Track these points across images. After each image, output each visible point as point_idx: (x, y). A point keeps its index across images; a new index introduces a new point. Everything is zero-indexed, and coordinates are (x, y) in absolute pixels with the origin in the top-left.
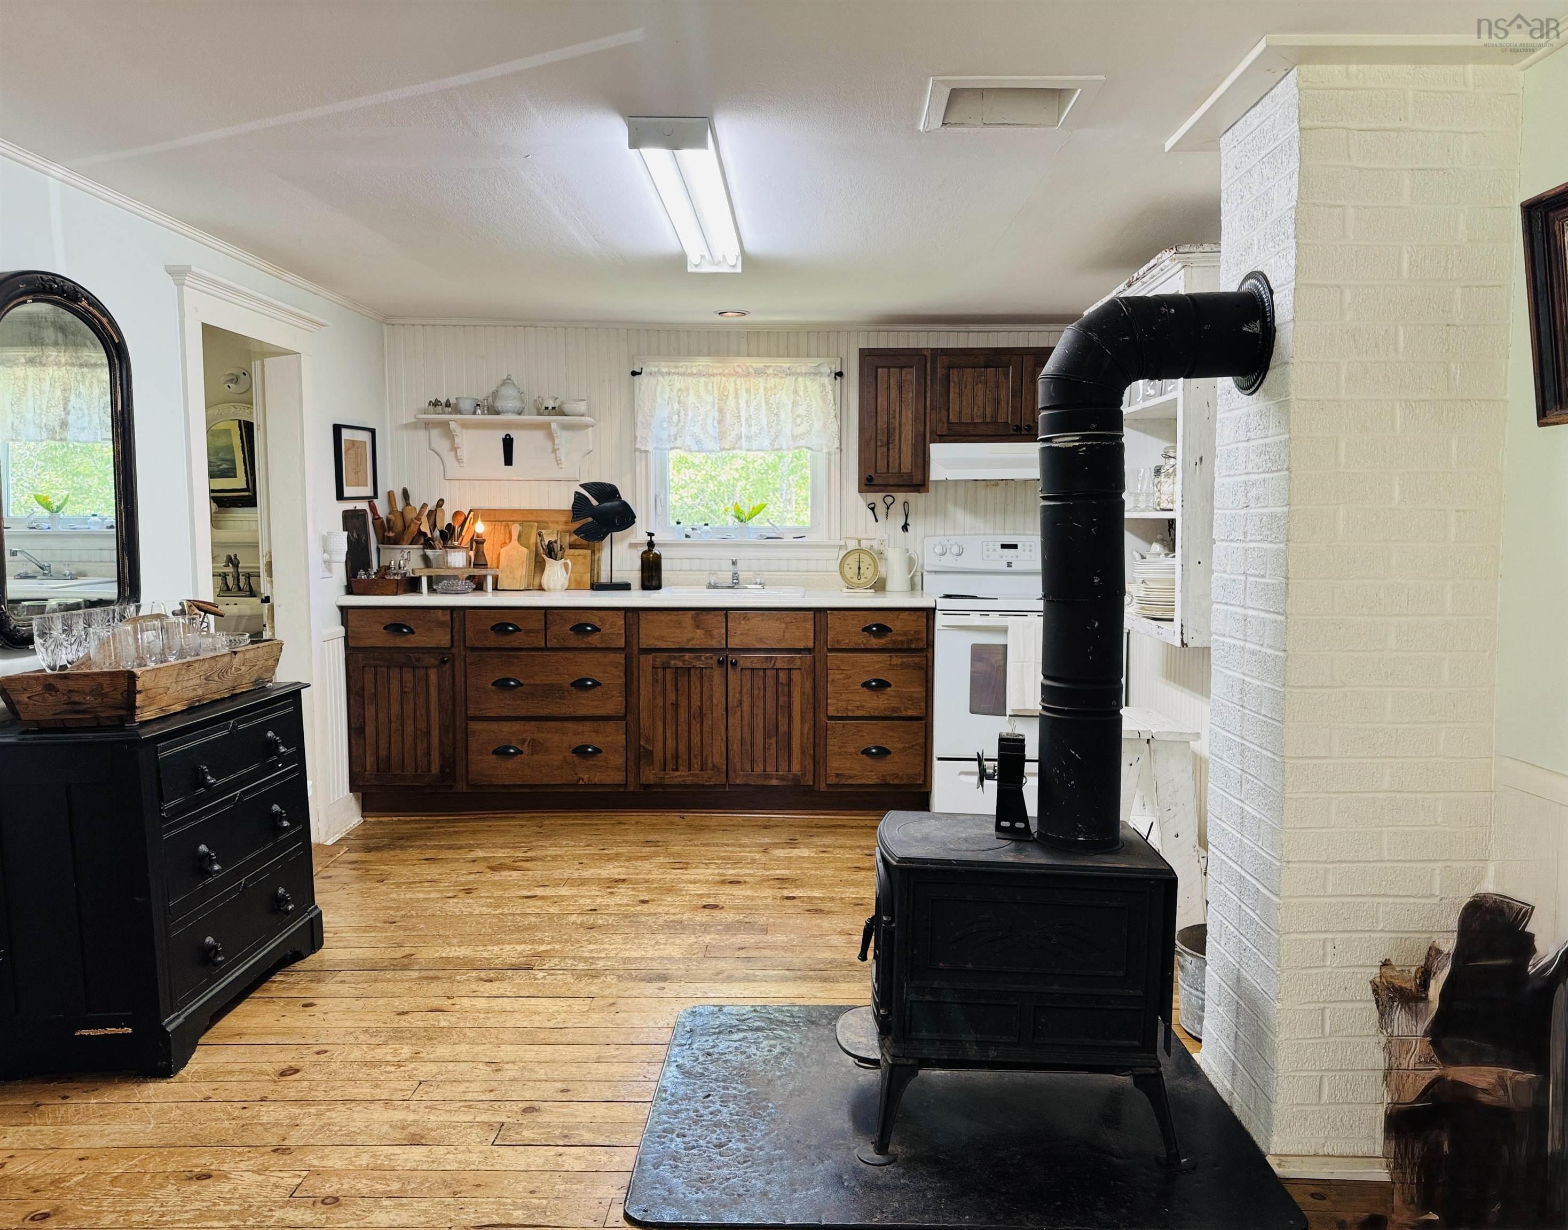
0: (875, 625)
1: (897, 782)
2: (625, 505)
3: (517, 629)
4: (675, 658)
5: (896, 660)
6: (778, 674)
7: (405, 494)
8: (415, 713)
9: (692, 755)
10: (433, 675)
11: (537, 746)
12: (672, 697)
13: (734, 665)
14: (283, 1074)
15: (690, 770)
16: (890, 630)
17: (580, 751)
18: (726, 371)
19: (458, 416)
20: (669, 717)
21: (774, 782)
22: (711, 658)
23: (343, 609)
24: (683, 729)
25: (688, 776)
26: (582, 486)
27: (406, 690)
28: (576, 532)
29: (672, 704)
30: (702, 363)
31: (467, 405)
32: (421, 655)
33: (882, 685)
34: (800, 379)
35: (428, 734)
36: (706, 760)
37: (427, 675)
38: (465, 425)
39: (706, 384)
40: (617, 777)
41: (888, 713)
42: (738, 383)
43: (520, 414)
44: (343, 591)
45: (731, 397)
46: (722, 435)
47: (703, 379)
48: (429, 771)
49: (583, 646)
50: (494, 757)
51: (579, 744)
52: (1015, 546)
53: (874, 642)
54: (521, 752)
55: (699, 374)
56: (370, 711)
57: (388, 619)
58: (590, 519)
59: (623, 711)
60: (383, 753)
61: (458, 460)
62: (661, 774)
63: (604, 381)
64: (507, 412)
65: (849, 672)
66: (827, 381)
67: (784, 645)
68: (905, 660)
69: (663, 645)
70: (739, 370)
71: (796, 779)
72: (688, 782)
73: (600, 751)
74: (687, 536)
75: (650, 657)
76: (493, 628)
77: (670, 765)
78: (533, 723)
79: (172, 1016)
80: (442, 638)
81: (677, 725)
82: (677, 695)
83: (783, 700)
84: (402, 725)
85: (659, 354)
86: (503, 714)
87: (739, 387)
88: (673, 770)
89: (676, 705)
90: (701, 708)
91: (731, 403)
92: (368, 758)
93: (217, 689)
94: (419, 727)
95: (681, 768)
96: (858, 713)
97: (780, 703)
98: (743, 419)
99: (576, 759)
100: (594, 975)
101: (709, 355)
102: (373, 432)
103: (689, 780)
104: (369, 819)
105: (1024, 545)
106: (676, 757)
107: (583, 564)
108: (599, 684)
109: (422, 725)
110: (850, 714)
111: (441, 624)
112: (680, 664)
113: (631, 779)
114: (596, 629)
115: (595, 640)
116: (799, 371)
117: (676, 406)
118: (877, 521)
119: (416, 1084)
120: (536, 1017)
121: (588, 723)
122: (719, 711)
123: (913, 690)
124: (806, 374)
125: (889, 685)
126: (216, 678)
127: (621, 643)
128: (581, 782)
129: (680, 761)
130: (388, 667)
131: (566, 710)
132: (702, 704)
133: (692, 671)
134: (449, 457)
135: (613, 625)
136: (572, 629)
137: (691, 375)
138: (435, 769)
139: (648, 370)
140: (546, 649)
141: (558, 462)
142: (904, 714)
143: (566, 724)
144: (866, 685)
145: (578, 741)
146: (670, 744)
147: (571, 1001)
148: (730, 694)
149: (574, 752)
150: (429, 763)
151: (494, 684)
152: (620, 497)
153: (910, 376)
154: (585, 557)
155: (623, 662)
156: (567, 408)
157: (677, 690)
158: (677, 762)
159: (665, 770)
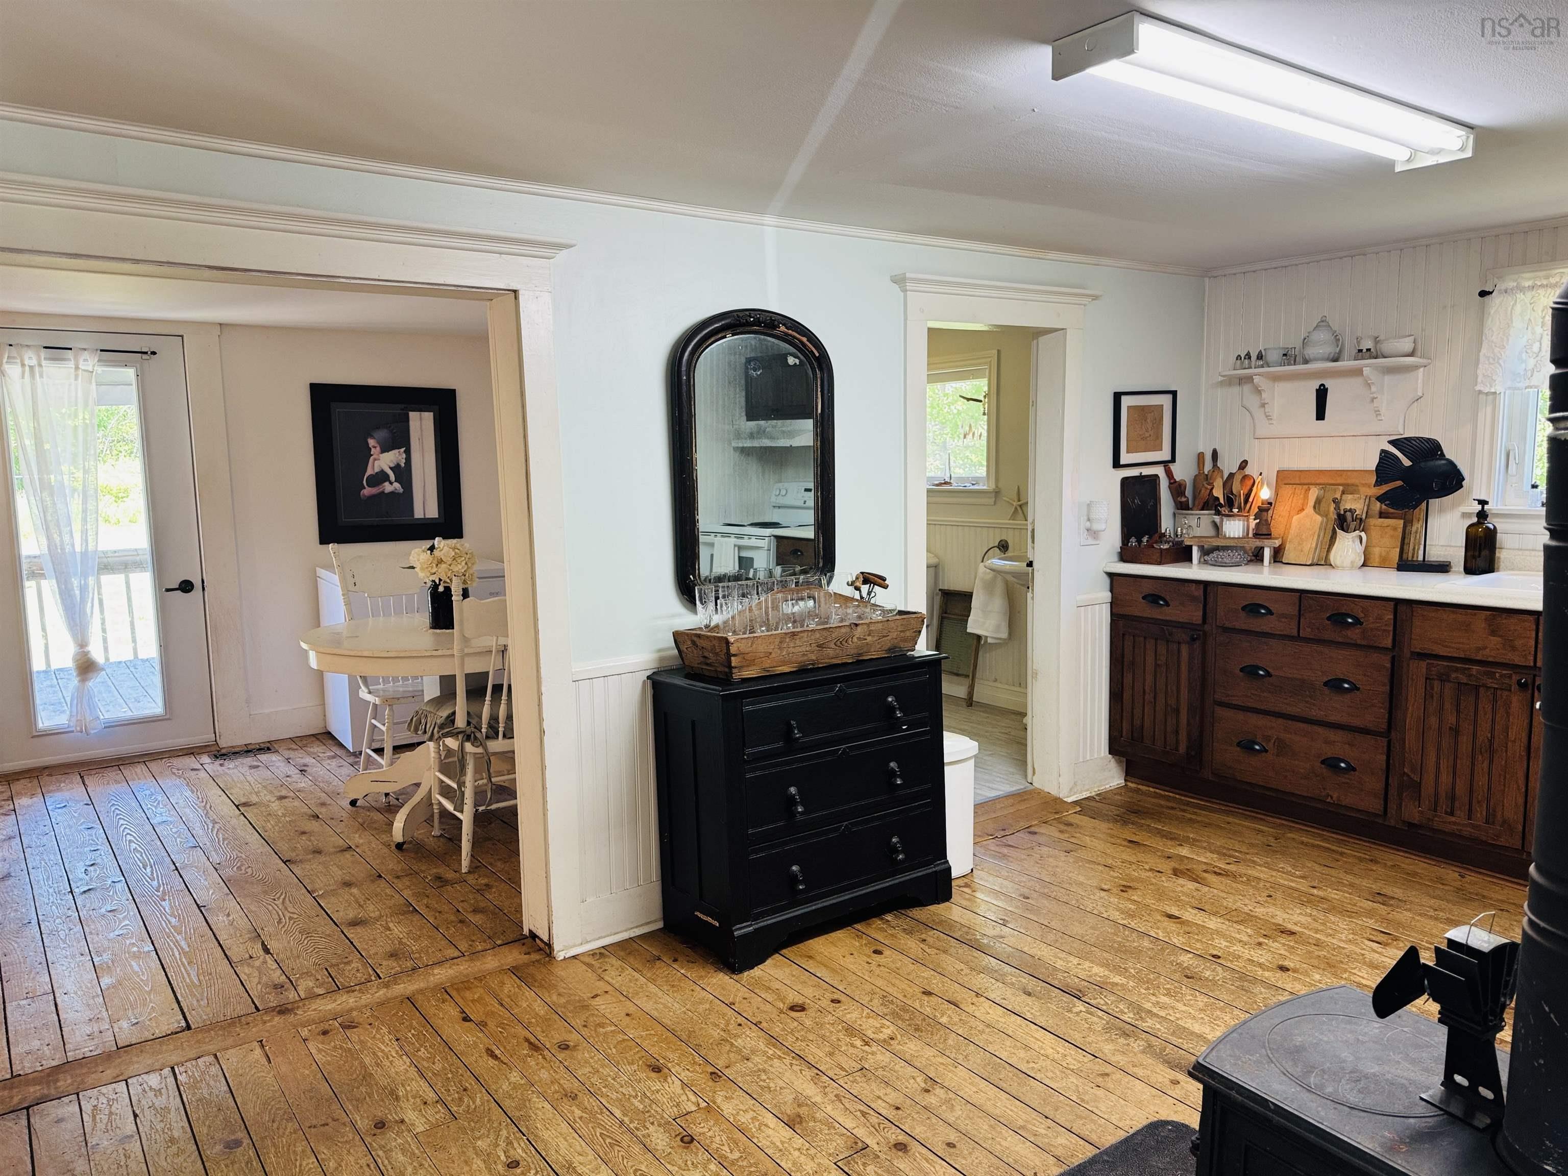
2: (1451, 463)
3: (1269, 612)
4: (1457, 670)
7: (1215, 454)
8: (1166, 687)
9: (1475, 800)
10: (1185, 650)
11: (1282, 747)
12: (1452, 719)
14: (792, 1008)
15: (1470, 819)
17: (1331, 763)
19: (1266, 369)
20: (1445, 745)
23: (1111, 575)
24: (1464, 763)
25: (1467, 826)
26: (1390, 442)
27: (1159, 662)
28: (1380, 499)
29: (1451, 729)
31: (1274, 356)
32: (1174, 630)
35: (1177, 711)
36: (1494, 811)
37: (1179, 651)
38: (1276, 378)
40: (1374, 805)
43: (1335, 360)
44: (1115, 558)
48: (1177, 749)
49: (1340, 640)
50: (1238, 749)
51: (1329, 755)
54: (1266, 751)
56: (1128, 679)
57: (1148, 588)
58: (1399, 483)
59: (1385, 726)
60: (1137, 722)
61: (1268, 417)
62: (1431, 815)
63: (1445, 307)
64: (1316, 360)
69: (1442, 652)
72: (1464, 833)
73: (1354, 769)
75: (1423, 664)
76: (1244, 608)
77: (1443, 807)
78: (1280, 721)
79: (745, 924)
80: (1194, 614)
81: (1456, 758)
82: (1458, 719)
84: (1155, 698)
85: (1524, 263)
86: (1249, 705)
88: (1446, 813)
89: (1456, 731)
90: (1491, 741)
92: (1124, 725)
93: (832, 655)
94: (1169, 702)
95: (1458, 813)
99: (1324, 770)
100: (1128, 1031)
102: (1174, 394)
103: (1467, 831)
104: (1129, 784)
107: (1392, 536)
108: (1358, 689)
109: (1172, 702)
111: (1193, 599)
112: (1464, 679)
113: (1392, 810)
114: (1358, 622)
115: (1354, 635)
119: (860, 1067)
120: (1022, 1054)
121: (1340, 732)
122: (1517, 750)
126: (833, 646)
127: (1388, 642)
128: (1329, 800)
129: (1457, 804)
130: (1145, 638)
131: (1315, 713)
132: (1493, 737)
133: (1481, 691)
134: (1259, 414)
135: (1379, 618)
136: (1329, 619)
138: (1182, 749)
139: (1503, 287)
140: (1298, 638)
141: (1377, 413)
143: (1316, 728)
145: (1329, 752)
146: (1445, 778)
147: (1073, 1051)
149: (1323, 762)
150: (1177, 742)
151: (1242, 670)
152: (1443, 455)
154: (1395, 529)
155: (1388, 665)
156: (1386, 347)
157: (1458, 712)
158: (1453, 805)
159: (1435, 810)
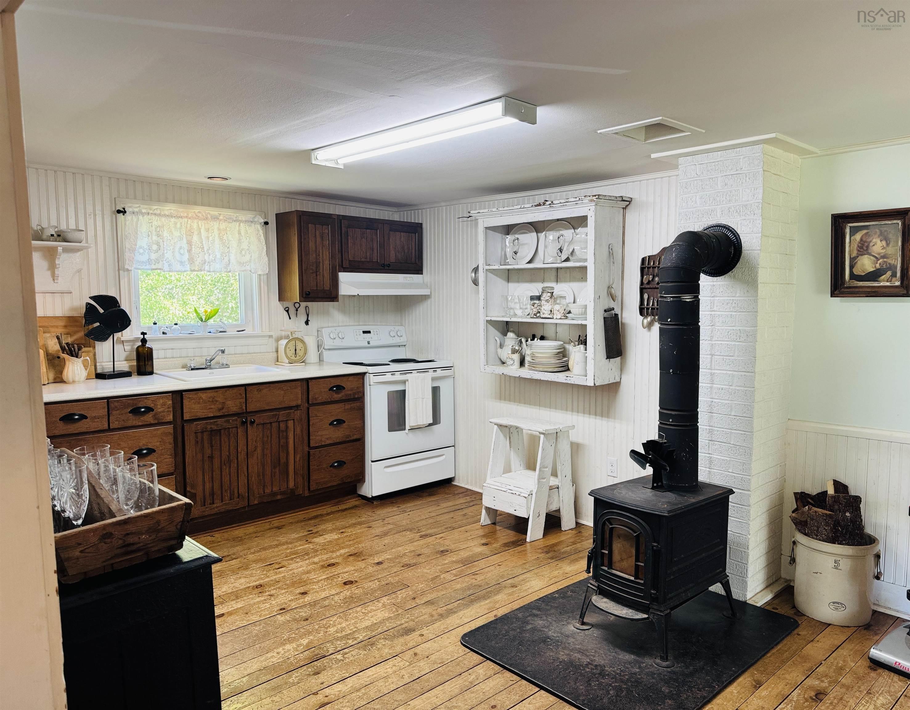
0: (334, 387)
1: (349, 480)
3: (84, 417)
4: (210, 424)
5: (348, 406)
6: (279, 425)
9: (224, 490)
12: (208, 452)
13: (252, 423)
15: (222, 502)
16: (344, 388)
18: (190, 215)
20: (206, 467)
21: (279, 497)
22: (237, 420)
24: (217, 473)
25: (222, 506)
26: (91, 298)
28: (87, 334)
29: (209, 457)
30: (169, 208)
33: (340, 422)
34: (241, 224)
36: (233, 492)
39: (176, 224)
41: (344, 439)
42: (200, 223)
45: (196, 233)
46: (191, 260)
47: (173, 220)
49: (140, 424)
52: (369, 332)
53: (337, 397)
55: (171, 216)
59: (173, 468)
62: (203, 508)
65: (322, 417)
66: (259, 227)
67: (283, 406)
68: (352, 405)
70: (200, 215)
71: (293, 491)
72: (223, 510)
74: (164, 333)
75: (192, 425)
76: (62, 419)
77: (208, 501)
81: (213, 471)
82: (212, 451)
83: (282, 441)
85: (135, 198)
87: (200, 225)
88: (210, 504)
89: (211, 458)
90: (229, 456)
91: (195, 238)
95: (216, 501)
96: (328, 442)
97: (282, 443)
98: (205, 250)
101: (174, 202)
105: (374, 331)
106: (212, 494)
108: (154, 451)
110: (323, 444)
112: (215, 427)
114: (149, 410)
115: (148, 418)
116: (240, 219)
117: (155, 238)
118: (290, 318)
122: (242, 456)
123: (356, 423)
124: (246, 221)
125: (344, 422)
127: (170, 418)
129: (215, 497)
132: (230, 454)
133: (222, 431)
136: (130, 412)
137: (165, 215)
139: (131, 210)
140: (109, 430)
141: (55, 278)
142: (352, 438)
144: (331, 424)
146: (208, 486)
148: (250, 443)
152: (119, 306)
153: (327, 230)
155: (172, 432)
156: (69, 236)
157: (212, 446)
158: (213, 497)
